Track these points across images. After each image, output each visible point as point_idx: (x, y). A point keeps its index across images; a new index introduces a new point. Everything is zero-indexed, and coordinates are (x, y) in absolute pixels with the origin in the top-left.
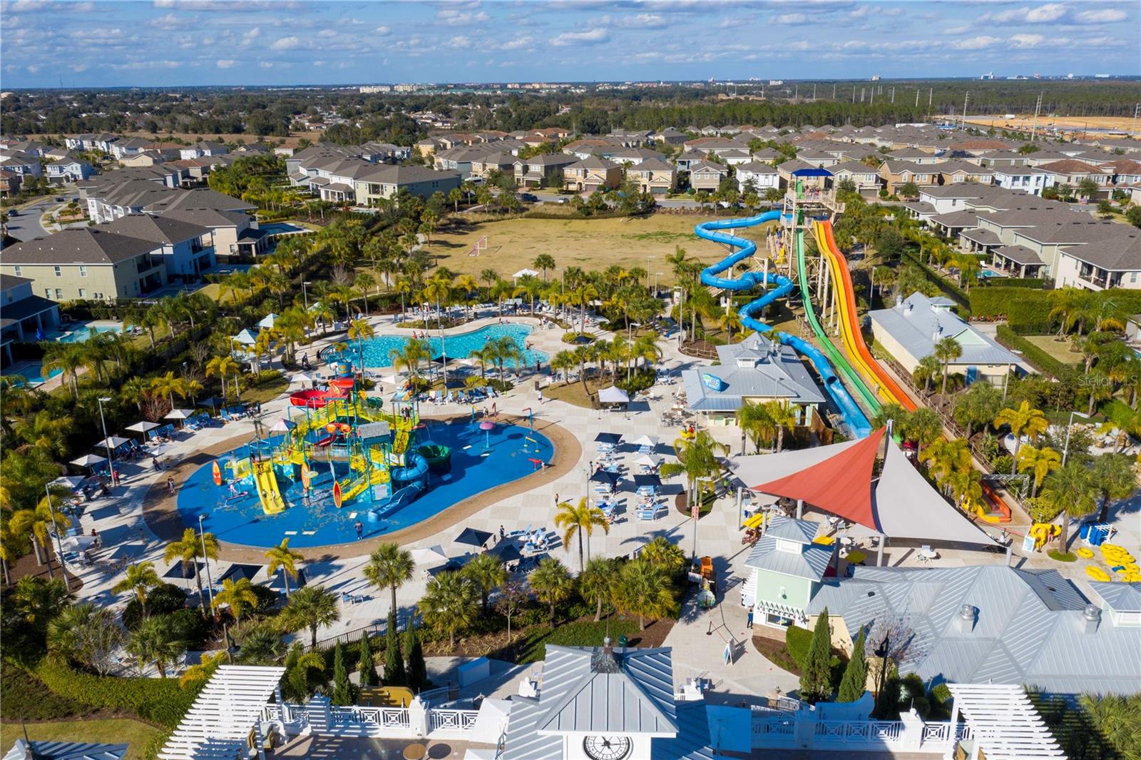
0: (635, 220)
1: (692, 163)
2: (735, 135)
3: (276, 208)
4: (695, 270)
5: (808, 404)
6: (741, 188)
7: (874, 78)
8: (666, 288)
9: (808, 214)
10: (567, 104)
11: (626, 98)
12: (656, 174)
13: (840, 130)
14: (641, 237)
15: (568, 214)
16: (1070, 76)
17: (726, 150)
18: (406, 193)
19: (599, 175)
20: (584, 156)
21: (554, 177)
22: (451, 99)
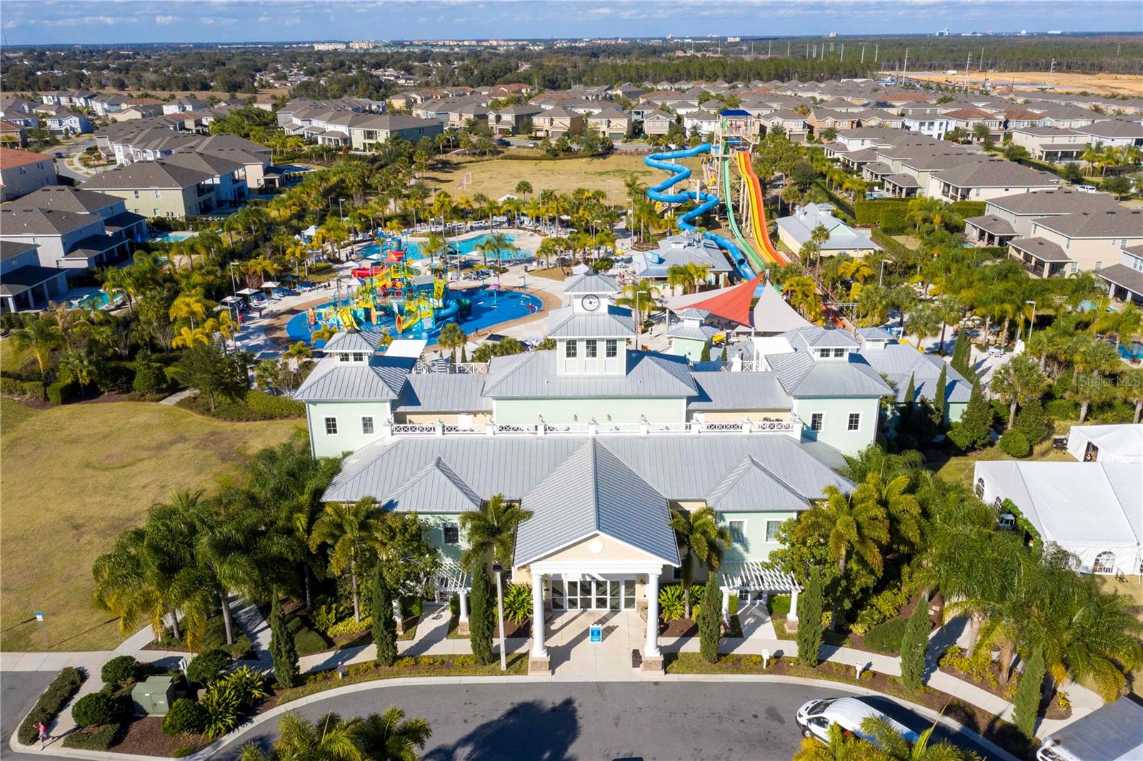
0: (595, 160)
1: (645, 113)
2: (688, 89)
3: (282, 152)
4: (644, 193)
5: (721, 272)
6: (688, 134)
7: (831, 35)
8: (621, 208)
9: (733, 146)
10: (527, 61)
11: (584, 55)
12: (614, 122)
13: (786, 84)
14: (601, 174)
15: (538, 155)
16: (1024, 32)
17: (676, 102)
18: (397, 137)
19: (563, 123)
20: (549, 108)
21: (524, 125)
22: (410, 56)
